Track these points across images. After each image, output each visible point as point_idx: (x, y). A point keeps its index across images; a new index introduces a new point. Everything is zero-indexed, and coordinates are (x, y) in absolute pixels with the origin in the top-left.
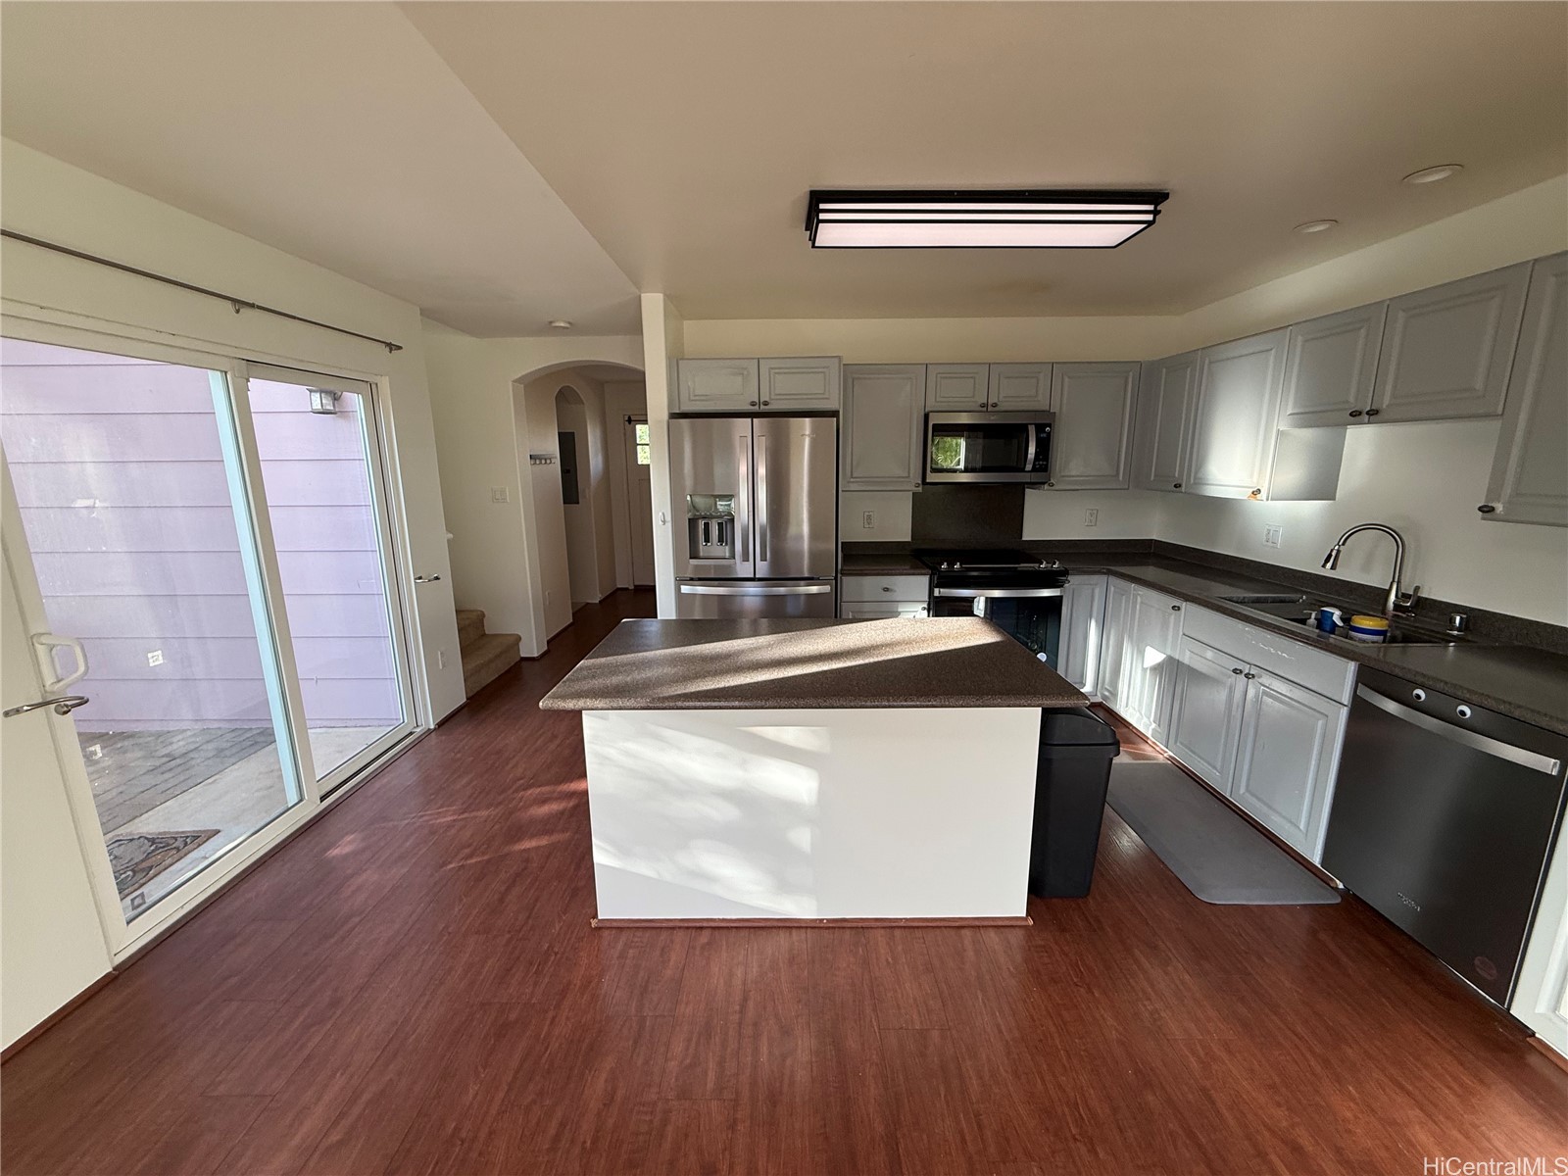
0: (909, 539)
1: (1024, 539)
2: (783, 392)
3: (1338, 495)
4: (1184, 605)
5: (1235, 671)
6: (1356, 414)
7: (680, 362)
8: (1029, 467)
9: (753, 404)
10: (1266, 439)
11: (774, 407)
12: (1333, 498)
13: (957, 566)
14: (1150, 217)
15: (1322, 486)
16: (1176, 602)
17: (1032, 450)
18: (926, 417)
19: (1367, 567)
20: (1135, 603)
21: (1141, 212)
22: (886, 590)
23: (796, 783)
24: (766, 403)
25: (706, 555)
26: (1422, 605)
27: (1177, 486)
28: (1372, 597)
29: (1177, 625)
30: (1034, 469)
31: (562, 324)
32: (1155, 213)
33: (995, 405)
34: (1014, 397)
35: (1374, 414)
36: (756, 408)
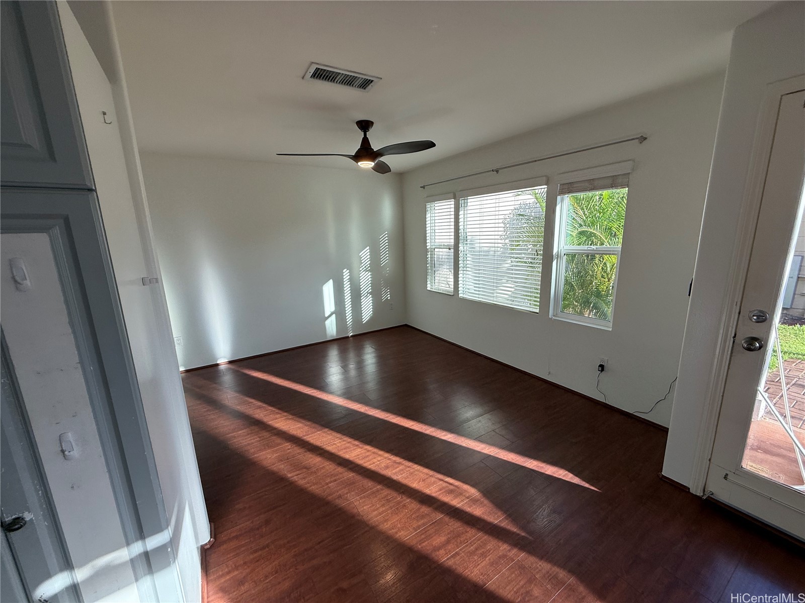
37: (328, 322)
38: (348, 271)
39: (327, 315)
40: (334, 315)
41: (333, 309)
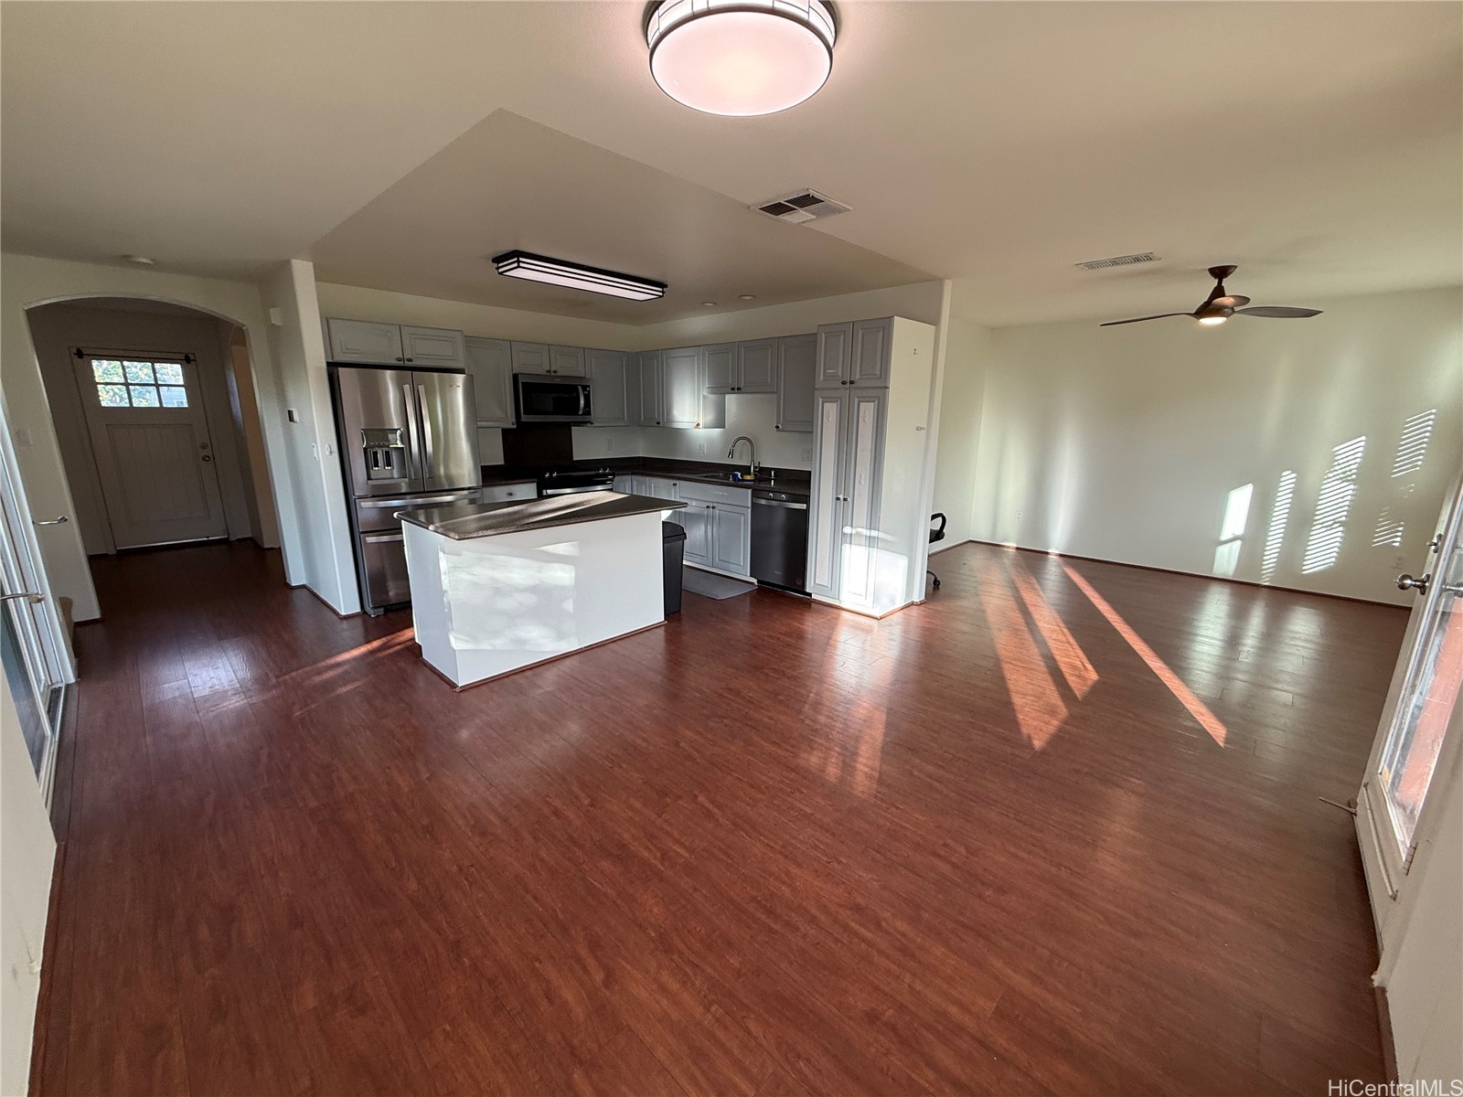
0: (502, 463)
1: (575, 459)
2: (423, 352)
3: (726, 426)
4: (678, 482)
5: (708, 507)
6: (733, 389)
7: (331, 321)
8: (581, 412)
9: (399, 360)
10: (698, 399)
11: (416, 363)
12: (724, 427)
13: (555, 475)
14: (661, 294)
15: (720, 423)
16: (674, 482)
17: (582, 402)
18: (515, 377)
19: (741, 458)
20: (650, 487)
21: (656, 291)
22: (511, 494)
23: (562, 575)
24: (410, 360)
25: (376, 477)
26: (762, 470)
27: (658, 423)
28: (745, 470)
29: (675, 492)
30: (584, 414)
31: (144, 260)
32: (663, 292)
33: (555, 372)
34: (566, 367)
35: (739, 390)
36: (401, 363)
37: (1222, 551)
38: (1294, 475)
39: (1223, 538)
40: (1239, 543)
41: (1240, 531)
